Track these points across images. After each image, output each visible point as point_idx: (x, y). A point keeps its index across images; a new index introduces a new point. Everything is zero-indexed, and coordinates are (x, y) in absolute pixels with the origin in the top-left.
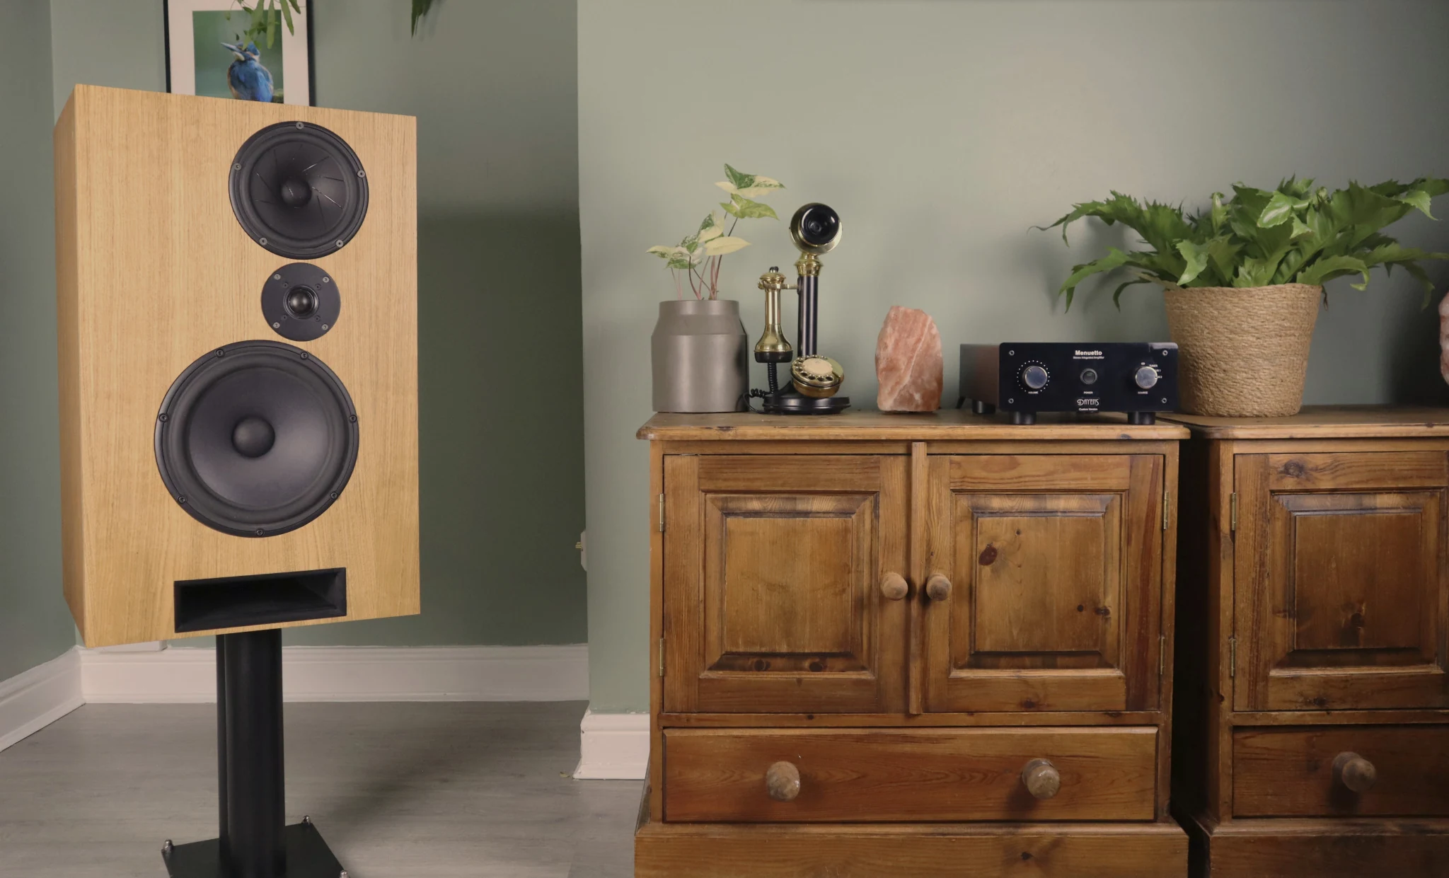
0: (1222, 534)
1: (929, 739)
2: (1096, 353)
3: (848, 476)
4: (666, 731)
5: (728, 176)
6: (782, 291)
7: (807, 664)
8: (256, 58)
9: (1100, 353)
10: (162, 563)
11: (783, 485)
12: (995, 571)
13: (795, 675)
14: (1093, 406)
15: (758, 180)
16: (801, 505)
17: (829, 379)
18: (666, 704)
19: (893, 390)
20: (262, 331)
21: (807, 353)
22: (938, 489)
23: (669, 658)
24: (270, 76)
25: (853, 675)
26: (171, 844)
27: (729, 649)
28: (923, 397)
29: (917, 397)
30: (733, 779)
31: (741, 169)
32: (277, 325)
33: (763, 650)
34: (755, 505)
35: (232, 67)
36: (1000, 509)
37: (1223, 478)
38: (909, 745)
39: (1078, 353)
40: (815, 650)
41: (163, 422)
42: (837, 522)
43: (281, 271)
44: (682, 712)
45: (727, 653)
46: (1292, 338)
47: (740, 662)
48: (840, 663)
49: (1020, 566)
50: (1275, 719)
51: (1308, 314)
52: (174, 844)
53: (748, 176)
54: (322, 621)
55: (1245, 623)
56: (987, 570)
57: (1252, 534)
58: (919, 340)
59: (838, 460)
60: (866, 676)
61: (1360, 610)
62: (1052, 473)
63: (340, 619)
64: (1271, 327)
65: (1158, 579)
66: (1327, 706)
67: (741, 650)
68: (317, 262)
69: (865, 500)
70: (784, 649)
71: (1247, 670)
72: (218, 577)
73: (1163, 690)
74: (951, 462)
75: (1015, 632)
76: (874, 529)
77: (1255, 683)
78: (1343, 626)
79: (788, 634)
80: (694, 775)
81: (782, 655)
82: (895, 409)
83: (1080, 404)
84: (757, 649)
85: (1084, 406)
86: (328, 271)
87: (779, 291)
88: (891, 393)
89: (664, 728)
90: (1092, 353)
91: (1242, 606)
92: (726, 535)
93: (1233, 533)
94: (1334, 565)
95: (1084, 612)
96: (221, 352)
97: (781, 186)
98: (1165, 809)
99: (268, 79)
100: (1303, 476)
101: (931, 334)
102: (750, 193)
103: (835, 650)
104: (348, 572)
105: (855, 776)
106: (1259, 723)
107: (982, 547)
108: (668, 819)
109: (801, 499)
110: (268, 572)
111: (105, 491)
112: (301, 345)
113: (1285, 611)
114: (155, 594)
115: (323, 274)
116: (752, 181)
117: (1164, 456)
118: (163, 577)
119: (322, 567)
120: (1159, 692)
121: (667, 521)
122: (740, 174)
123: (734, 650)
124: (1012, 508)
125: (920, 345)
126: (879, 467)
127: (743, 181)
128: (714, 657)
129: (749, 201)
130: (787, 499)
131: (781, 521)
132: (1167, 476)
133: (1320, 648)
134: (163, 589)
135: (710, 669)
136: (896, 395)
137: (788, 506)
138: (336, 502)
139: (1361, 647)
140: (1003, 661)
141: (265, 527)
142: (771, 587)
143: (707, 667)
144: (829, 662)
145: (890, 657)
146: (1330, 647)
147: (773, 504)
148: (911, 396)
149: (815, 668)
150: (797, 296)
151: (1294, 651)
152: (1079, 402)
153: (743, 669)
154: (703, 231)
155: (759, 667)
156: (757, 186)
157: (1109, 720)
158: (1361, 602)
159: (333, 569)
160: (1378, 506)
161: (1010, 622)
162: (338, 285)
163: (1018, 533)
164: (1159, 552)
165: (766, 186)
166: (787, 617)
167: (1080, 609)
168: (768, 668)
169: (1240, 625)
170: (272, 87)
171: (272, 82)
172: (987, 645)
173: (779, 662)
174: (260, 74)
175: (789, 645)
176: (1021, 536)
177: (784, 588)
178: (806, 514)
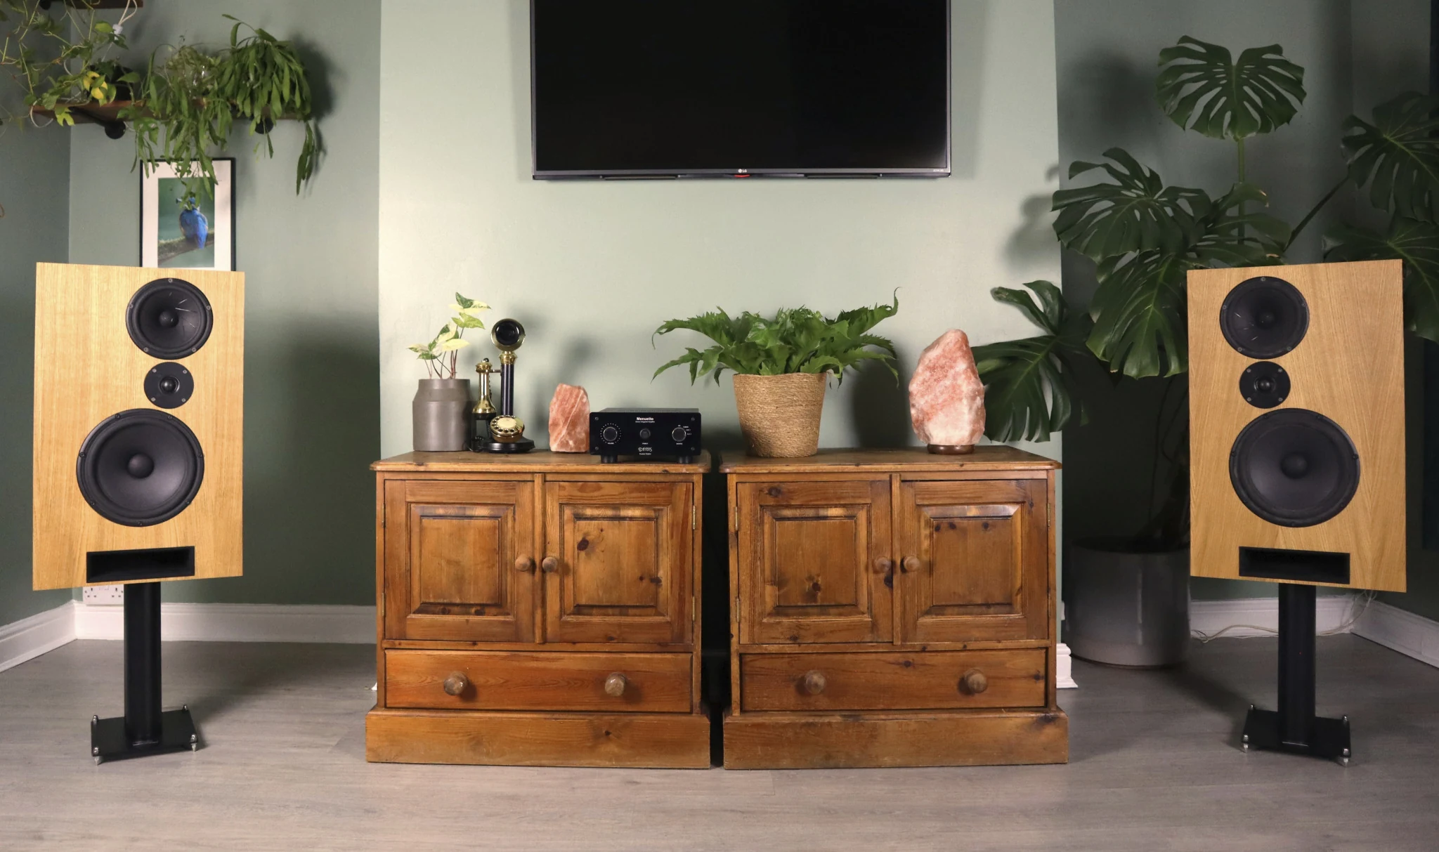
0: (729, 533)
1: (548, 659)
2: (650, 419)
3: (496, 494)
4: (386, 651)
5: (457, 300)
6: (490, 374)
7: (473, 610)
8: (198, 209)
9: (652, 419)
10: (80, 542)
11: (457, 499)
12: (587, 554)
13: (466, 617)
14: (648, 452)
15: (475, 303)
16: (469, 512)
17: (512, 431)
18: (386, 634)
19: (557, 437)
20: (145, 403)
21: (506, 414)
22: (552, 503)
23: (387, 604)
24: (206, 220)
25: (501, 618)
26: (97, 718)
27: (424, 600)
28: (575, 443)
29: (571, 443)
30: (427, 681)
31: (466, 295)
32: (153, 399)
33: (445, 601)
34: (441, 511)
35: (182, 215)
36: (592, 515)
37: (729, 498)
38: (535, 662)
39: (638, 419)
40: (477, 602)
41: (82, 458)
42: (488, 523)
43: (157, 367)
44: (396, 639)
45: (424, 603)
46: (801, 407)
47: (432, 608)
48: (493, 610)
49: (603, 551)
50: (766, 649)
51: (812, 392)
52: (99, 718)
53: (469, 300)
54: (179, 579)
55: (746, 589)
56: (583, 554)
57: (749, 532)
58: (573, 407)
59: (490, 484)
60: (510, 618)
61: (818, 581)
62: (623, 493)
63: (191, 578)
64: (785, 400)
65: (691, 560)
66: (799, 641)
67: (432, 601)
68: (180, 361)
69: (507, 509)
70: (458, 601)
71: (747, 618)
72: (114, 550)
73: (695, 630)
74: (560, 486)
75: (601, 593)
76: (513, 528)
77: (753, 627)
78: (807, 590)
79: (460, 591)
80: (403, 678)
81: (457, 605)
82: (558, 450)
83: (640, 450)
84: (441, 601)
85: (642, 452)
86: (186, 367)
87: (488, 374)
88: (555, 440)
89: (386, 649)
90: (647, 419)
91: (743, 578)
92: (422, 529)
93: (737, 533)
94: (801, 552)
95: (644, 581)
96: (118, 417)
97: (488, 307)
98: (698, 705)
99: (204, 222)
100: (780, 496)
101: (582, 402)
102: (470, 312)
103: (489, 602)
104: (196, 548)
105: (502, 681)
106: (756, 652)
107: (580, 539)
108: (388, 706)
109: (470, 508)
110: (145, 547)
111: (46, 497)
112: (168, 411)
113: (771, 581)
114: (75, 560)
115: (183, 368)
116: (472, 304)
117: (693, 483)
118: (80, 549)
119: (179, 546)
120: (693, 631)
121: (387, 520)
122: (465, 299)
123: (427, 601)
124: (599, 515)
125: (574, 409)
126: (515, 489)
127: (466, 303)
128: (416, 605)
129: (470, 317)
130: (460, 508)
131: (455, 522)
132: (695, 495)
133: (793, 604)
134: (79, 557)
135: (414, 613)
136: (558, 441)
137: (461, 512)
138: (188, 507)
139: (819, 604)
140: (594, 611)
141: (144, 521)
142: (449, 562)
143: (412, 611)
144: (487, 610)
145: (524, 607)
146: (799, 604)
147: (452, 511)
148: (568, 442)
149: (478, 613)
150: (500, 377)
151: (777, 606)
152: (640, 449)
153: (434, 613)
154: (441, 336)
155: (444, 612)
156: (474, 307)
157: (658, 648)
158: (818, 575)
159: (186, 547)
160: (829, 515)
161: (597, 586)
162: (193, 375)
163: (602, 530)
164: (691, 544)
165: (479, 307)
166: (460, 580)
167: (641, 579)
168: (449, 613)
169: (742, 589)
170: (207, 227)
171: (207, 223)
172: (583, 601)
173: (456, 609)
174: (200, 219)
175: (460, 599)
176: (604, 532)
177: (457, 563)
178: (471, 517)
